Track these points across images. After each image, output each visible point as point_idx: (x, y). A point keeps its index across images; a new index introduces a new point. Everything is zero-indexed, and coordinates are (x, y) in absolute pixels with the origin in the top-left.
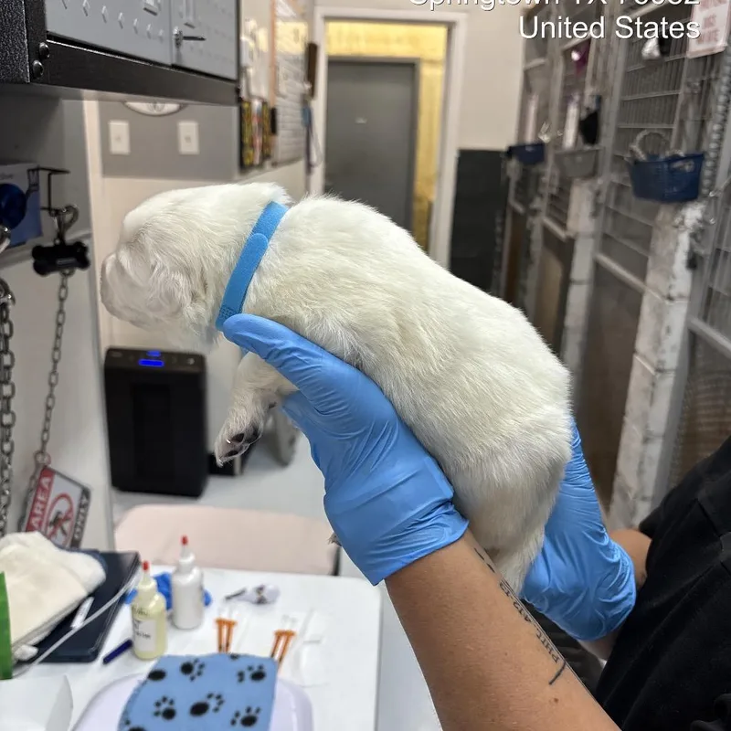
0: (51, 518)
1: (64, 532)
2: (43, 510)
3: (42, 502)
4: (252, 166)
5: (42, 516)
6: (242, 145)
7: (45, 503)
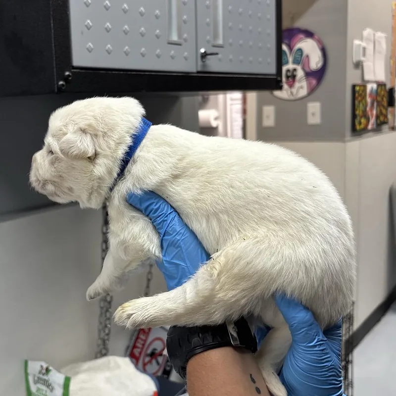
0: (149, 351)
1: (158, 363)
2: (143, 345)
3: (142, 340)
4: (365, 130)
5: (142, 349)
6: (354, 116)
7: (145, 341)
